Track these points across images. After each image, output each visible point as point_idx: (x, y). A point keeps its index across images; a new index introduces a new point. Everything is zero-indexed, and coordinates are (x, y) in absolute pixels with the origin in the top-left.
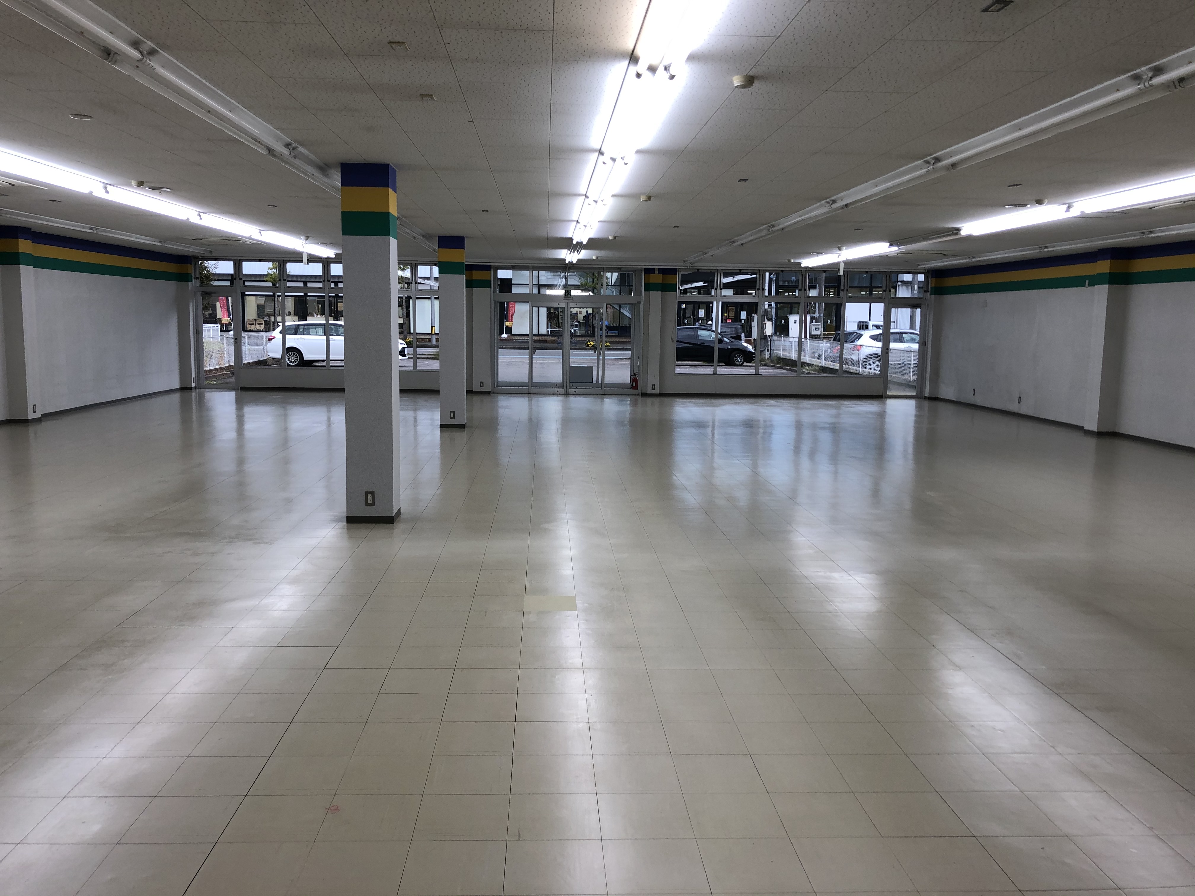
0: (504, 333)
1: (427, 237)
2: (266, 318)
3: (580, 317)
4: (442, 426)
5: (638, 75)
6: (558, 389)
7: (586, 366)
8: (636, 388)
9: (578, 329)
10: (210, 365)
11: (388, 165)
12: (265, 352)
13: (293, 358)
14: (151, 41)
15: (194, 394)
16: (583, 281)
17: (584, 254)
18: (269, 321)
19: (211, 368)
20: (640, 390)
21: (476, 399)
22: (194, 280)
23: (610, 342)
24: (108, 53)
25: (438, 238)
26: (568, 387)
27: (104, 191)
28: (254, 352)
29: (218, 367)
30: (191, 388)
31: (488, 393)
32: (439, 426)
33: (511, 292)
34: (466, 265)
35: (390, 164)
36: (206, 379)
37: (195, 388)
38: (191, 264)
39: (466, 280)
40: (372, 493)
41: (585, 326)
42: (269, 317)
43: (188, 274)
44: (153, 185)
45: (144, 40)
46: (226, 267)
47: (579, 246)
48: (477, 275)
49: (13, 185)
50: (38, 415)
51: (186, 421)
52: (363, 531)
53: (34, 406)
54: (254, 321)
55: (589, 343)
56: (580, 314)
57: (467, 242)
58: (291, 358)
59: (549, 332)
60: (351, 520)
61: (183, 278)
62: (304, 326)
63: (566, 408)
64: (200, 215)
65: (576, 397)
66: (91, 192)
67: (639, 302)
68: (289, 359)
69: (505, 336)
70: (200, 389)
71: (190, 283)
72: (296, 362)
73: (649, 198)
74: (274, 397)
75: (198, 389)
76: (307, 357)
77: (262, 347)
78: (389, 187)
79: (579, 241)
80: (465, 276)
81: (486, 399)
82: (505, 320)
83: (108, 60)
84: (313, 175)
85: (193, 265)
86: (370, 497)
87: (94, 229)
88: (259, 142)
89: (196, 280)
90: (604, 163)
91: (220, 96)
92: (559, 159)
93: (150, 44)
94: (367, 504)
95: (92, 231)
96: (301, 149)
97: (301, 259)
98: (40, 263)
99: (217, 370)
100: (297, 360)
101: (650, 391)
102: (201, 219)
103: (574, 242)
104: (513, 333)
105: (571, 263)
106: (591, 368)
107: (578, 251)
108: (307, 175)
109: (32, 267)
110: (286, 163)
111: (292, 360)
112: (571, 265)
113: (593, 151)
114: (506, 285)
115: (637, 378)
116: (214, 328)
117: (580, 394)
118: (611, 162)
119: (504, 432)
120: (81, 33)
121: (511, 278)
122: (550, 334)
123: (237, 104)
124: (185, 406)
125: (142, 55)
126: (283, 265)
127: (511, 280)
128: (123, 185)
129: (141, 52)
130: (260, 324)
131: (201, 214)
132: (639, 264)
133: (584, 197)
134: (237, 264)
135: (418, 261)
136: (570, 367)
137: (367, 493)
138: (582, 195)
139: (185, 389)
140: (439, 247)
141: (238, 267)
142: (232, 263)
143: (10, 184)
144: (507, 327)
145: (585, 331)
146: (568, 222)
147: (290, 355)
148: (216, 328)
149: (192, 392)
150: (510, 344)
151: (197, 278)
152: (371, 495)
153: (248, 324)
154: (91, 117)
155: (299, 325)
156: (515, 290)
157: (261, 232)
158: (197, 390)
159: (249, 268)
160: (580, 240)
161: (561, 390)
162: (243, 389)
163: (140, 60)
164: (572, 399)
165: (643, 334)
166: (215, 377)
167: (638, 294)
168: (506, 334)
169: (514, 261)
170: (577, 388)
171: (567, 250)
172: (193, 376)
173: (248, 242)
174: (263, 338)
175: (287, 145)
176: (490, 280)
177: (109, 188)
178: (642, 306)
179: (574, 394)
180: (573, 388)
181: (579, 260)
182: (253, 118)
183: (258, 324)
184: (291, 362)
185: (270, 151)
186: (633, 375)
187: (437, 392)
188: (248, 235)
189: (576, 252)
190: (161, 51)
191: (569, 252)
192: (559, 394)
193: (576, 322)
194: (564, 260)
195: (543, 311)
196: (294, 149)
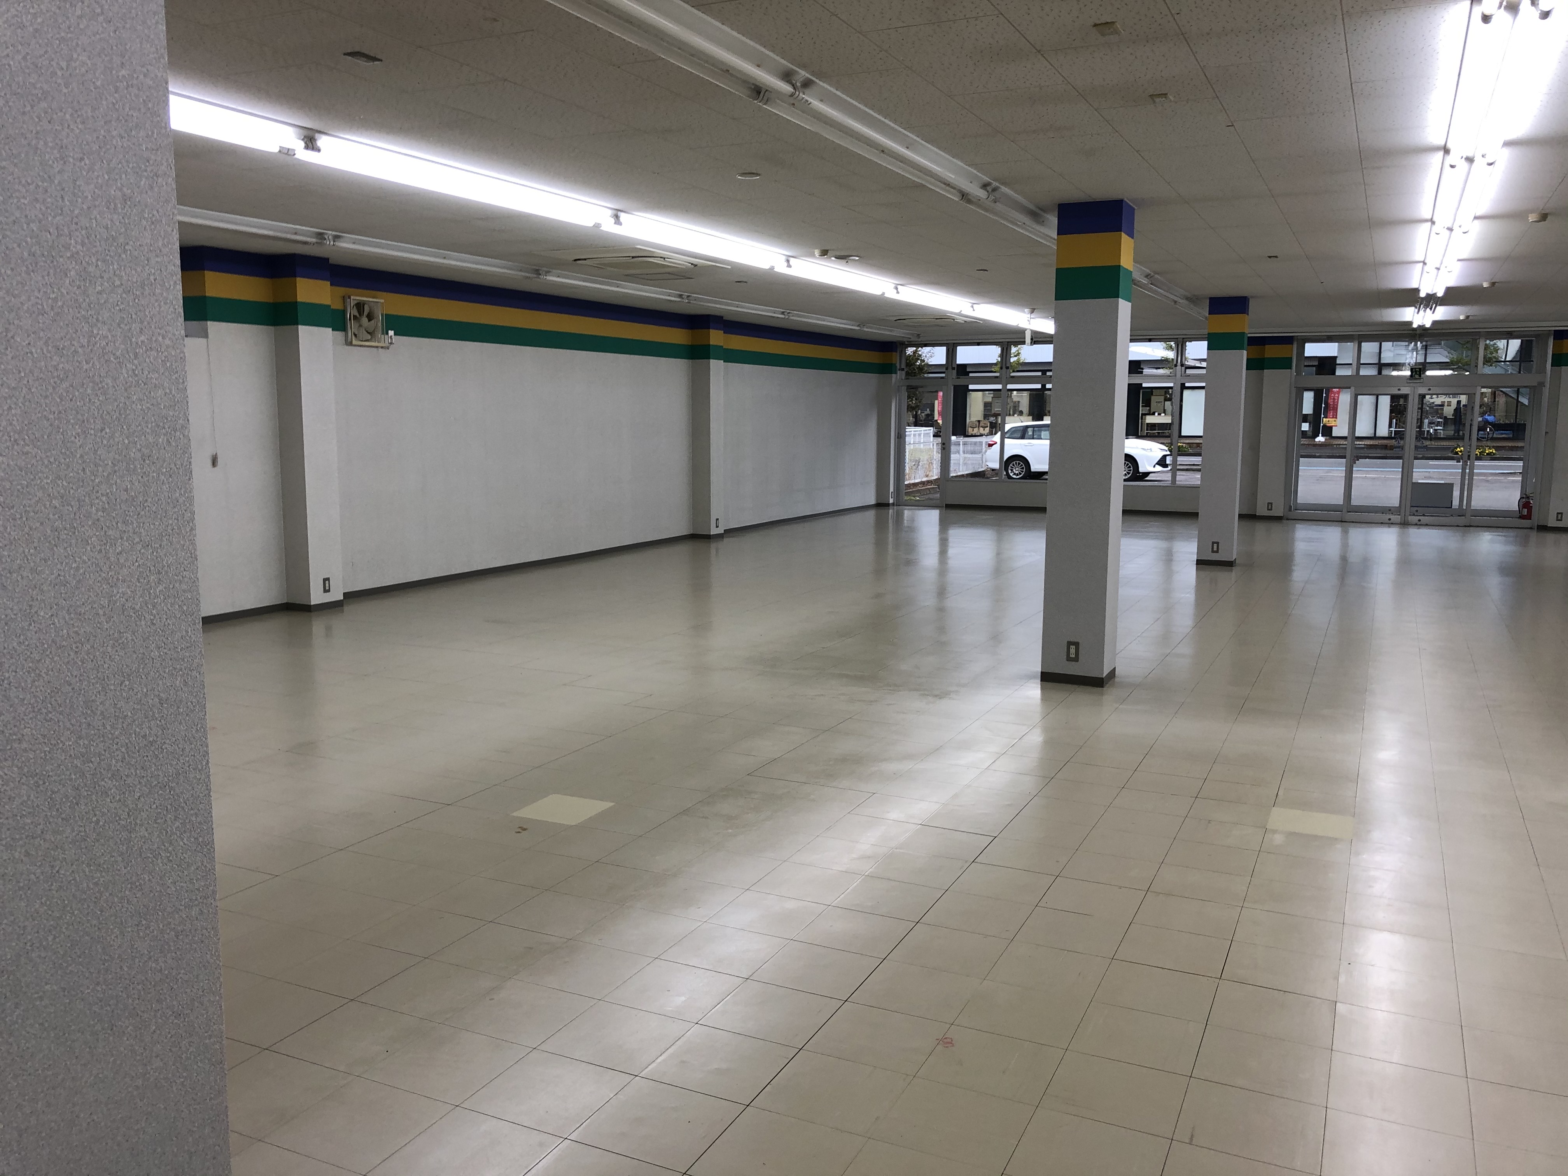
0: (1320, 435)
1: (1193, 300)
2: (992, 419)
3: (1449, 411)
4: (1200, 563)
5: (1486, 19)
6: (1392, 517)
7: (1443, 482)
8: (1529, 517)
9: (1441, 428)
10: (914, 476)
11: (1122, 201)
12: (984, 461)
13: (1017, 469)
14: (805, 70)
15: (891, 511)
16: (1455, 356)
17: (1441, 313)
18: (996, 423)
19: (917, 481)
20: (1536, 519)
21: (1260, 528)
22: (898, 372)
23: (1496, 448)
24: (758, 91)
25: (1208, 301)
26: (1408, 513)
27: (786, 264)
28: (969, 462)
29: (925, 479)
30: (888, 505)
31: (1279, 519)
32: (1195, 563)
33: (1334, 373)
34: (1249, 337)
35: (1125, 199)
36: (907, 494)
37: (893, 504)
38: (896, 352)
39: (1248, 360)
40: (1077, 644)
41: (1455, 424)
42: (996, 418)
43: (892, 364)
44: (838, 254)
45: (797, 69)
46: (936, 356)
47: (1431, 301)
48: (1271, 351)
49: (696, 265)
50: (720, 530)
51: (880, 543)
52: (1062, 693)
53: (717, 519)
54: (978, 424)
55: (1458, 449)
56: (1448, 406)
57: (1252, 304)
58: (1015, 468)
59: (1392, 433)
60: (1047, 678)
61: (886, 369)
62: (1034, 428)
63: (1403, 545)
64: (896, 288)
65: (1419, 528)
66: (772, 268)
67: (1542, 384)
68: (1012, 470)
69: (1320, 439)
70: (899, 506)
71: (894, 375)
72: (1020, 474)
73: (1544, 217)
74: (984, 517)
75: (896, 505)
76: (1035, 467)
77: (979, 456)
78: (1121, 231)
79: (1430, 292)
80: (1245, 352)
81: (1275, 527)
82: (1322, 416)
83: (759, 100)
84: (1024, 223)
85: (898, 354)
86: (1073, 649)
87: (786, 313)
88: (949, 185)
89: (901, 371)
90: (1452, 167)
91: (893, 128)
92: (1379, 168)
93: (803, 74)
94: (1069, 659)
95: (783, 316)
96: (1004, 189)
97: (1023, 340)
98: (731, 356)
99: (923, 483)
100: (1023, 472)
101: (1552, 522)
102: (898, 292)
103: (1422, 294)
104: (1334, 435)
105: (1422, 328)
106: (1451, 486)
107: (1431, 309)
108: (1017, 225)
109: (722, 361)
110: (986, 210)
111: (1016, 471)
112: (1423, 330)
113: (1435, 149)
114: (1327, 365)
115: (1531, 502)
116: (926, 432)
117: (1427, 525)
118: (1465, 165)
119: (1299, 574)
120: (727, 71)
121: (1336, 355)
122: (1393, 436)
123: (915, 138)
124: (881, 526)
125: (794, 89)
126: (1007, 348)
127: (1335, 358)
128: (806, 256)
129: (793, 85)
130: (984, 427)
131: (899, 287)
132: (1544, 324)
133: (1430, 223)
134: (951, 350)
135: (1186, 335)
136: (1413, 483)
137: (1070, 644)
138: (1426, 221)
139: (881, 505)
140: (1209, 314)
141: (951, 354)
142: (944, 348)
143: (692, 264)
144: (1324, 426)
145: (1453, 432)
146: (1411, 265)
147: (1014, 465)
148: (928, 432)
149: (889, 509)
150: (1328, 452)
151: (903, 370)
152: (1074, 647)
153: (971, 427)
154: (758, 175)
155: (1027, 427)
156: (1339, 372)
157: (974, 306)
158: (895, 507)
159: (966, 355)
160: (1432, 291)
161: (1396, 518)
162: (949, 507)
163: (792, 95)
164: (1413, 531)
165: (1546, 433)
166: (918, 491)
167: (1542, 370)
168: (1322, 436)
169: (1328, 329)
170: (1424, 515)
171: (1413, 308)
172: (892, 490)
173: (961, 319)
174: (982, 445)
175: (985, 186)
176: (1291, 358)
177: (792, 260)
178: (1546, 391)
179: (1416, 524)
180: (1417, 515)
181: (1435, 323)
182: (937, 154)
183: (982, 427)
184: (1015, 474)
185: (963, 196)
186: (1523, 498)
187: (1195, 515)
188: (957, 311)
189: (1428, 309)
190: (817, 81)
191: (1417, 310)
192: (1392, 523)
193: (1439, 418)
194: (1411, 323)
195: (1385, 402)
196: (994, 190)
